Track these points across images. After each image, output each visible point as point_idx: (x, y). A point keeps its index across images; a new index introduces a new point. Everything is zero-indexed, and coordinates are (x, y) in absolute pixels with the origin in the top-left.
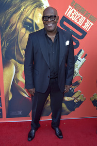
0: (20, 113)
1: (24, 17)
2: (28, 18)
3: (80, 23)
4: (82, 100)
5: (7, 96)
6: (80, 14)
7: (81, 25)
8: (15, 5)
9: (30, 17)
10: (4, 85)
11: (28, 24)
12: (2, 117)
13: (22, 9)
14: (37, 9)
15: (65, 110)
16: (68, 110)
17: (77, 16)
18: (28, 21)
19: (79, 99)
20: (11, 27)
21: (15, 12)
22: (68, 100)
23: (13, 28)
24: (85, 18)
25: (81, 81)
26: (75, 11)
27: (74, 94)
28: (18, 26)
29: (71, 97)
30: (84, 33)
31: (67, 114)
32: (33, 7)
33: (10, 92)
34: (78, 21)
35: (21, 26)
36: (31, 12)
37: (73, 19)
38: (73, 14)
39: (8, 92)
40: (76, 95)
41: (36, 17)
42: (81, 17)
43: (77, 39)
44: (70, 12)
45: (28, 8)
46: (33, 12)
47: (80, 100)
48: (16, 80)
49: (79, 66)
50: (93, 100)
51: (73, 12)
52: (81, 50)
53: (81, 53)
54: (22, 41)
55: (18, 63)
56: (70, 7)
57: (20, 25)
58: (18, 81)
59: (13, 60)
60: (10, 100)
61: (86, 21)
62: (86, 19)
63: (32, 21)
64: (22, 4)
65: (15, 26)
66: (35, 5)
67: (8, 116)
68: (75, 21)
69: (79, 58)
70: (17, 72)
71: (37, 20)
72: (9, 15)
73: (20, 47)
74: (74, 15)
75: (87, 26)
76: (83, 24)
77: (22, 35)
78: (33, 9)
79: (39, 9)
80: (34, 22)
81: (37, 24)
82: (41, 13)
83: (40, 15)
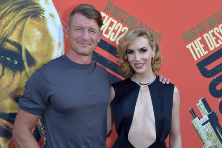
2: (8, 41)
6: (126, 28)
9: (13, 37)
11: (9, 53)
14: (29, 20)
17: (121, 33)
18: (8, 46)
26: (115, 22)
32: (18, 17)
36: (15, 27)
37: (112, 40)
38: (111, 29)
41: (28, 38)
45: (8, 18)
46: (19, 27)
51: (111, 24)
63: (19, 46)
66: (23, 11)
71: (31, 44)
74: (115, 31)
78: (19, 21)
79: (35, 22)
80: (23, 49)
81: (31, 53)
82: (40, 29)
83: (38, 34)
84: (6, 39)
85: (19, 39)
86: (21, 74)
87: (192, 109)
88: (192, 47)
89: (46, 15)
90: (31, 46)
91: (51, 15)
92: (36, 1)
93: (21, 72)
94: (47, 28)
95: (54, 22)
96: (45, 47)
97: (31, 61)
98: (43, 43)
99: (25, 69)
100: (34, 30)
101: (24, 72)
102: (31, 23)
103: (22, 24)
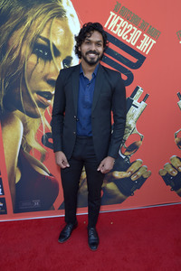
0: (37, 203)
1: (32, 35)
2: (40, 37)
3: (132, 42)
4: (145, 177)
5: (12, 175)
6: (131, 25)
7: (133, 44)
8: (16, 16)
9: (44, 34)
10: (6, 156)
11: (41, 46)
12: (5, 213)
13: (28, 22)
15: (116, 196)
16: (121, 195)
17: (127, 30)
18: (41, 41)
19: (139, 173)
20: (11, 55)
21: (17, 28)
22: (120, 177)
23: (15, 56)
24: (140, 32)
25: (140, 142)
26: (122, 20)
27: (129, 165)
28: (23, 51)
29: (125, 171)
30: (141, 58)
31: (121, 201)
33: (16, 168)
34: (128, 38)
35: (28, 51)
36: (45, 26)
37: (119, 35)
38: (119, 26)
39: (13, 169)
40: (134, 168)
41: (54, 34)
42: (133, 30)
43: (129, 69)
44: (114, 22)
45: (40, 19)
46: (48, 26)
47: (142, 176)
48: (25, 146)
49: (136, 117)
50: (164, 174)
51: (119, 21)
52: (137, 88)
53: (138, 93)
54: (33, 78)
55: (27, 117)
56: (112, 13)
57: (26, 50)
58: (29, 148)
59: (18, 112)
60: (17, 181)
61: (142, 38)
62: (142, 34)
63: (48, 41)
64: (28, 14)
65: (18, 51)
66: (51, 13)
67: (17, 210)
68: (124, 38)
69: (135, 102)
70: (26, 132)
71: (56, 39)
72: (6, 34)
73: (29, 88)
74: (122, 28)
75: (146, 45)
76: (139, 43)
77: (31, 67)
78: (48, 21)
79: (59, 21)
80: (51, 43)
81: (57, 47)
82: (63, 27)
83: (62, 31)
84: (38, 36)
85: (48, 35)
86: (50, 62)
89: (68, 15)
90: (57, 41)
91: (71, 15)
92: (60, 4)
98: (66, 38)
99: (52, 59)
100: (59, 28)
102: (57, 22)
103: (49, 23)
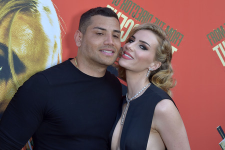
14: (18, 14)
26: (125, 17)
32: (4, 10)
41: (15, 37)
46: (5, 24)
63: (5, 48)
71: (19, 45)
74: (125, 30)
78: (5, 16)
79: (25, 17)
80: (10, 51)
81: (19, 57)
82: (31, 26)
83: (29, 32)
85: (4, 39)
86: (6, 83)
87: (220, 127)
88: (219, 49)
89: (40, 8)
90: (20, 48)
91: (46, 9)
93: (7, 80)
94: (40, 25)
95: (49, 17)
96: (37, 49)
97: (20, 66)
98: (35, 44)
99: (11, 76)
100: (24, 27)
101: (10, 82)
102: (21, 18)
103: (8, 19)
